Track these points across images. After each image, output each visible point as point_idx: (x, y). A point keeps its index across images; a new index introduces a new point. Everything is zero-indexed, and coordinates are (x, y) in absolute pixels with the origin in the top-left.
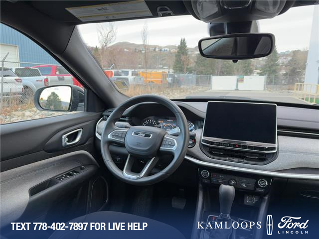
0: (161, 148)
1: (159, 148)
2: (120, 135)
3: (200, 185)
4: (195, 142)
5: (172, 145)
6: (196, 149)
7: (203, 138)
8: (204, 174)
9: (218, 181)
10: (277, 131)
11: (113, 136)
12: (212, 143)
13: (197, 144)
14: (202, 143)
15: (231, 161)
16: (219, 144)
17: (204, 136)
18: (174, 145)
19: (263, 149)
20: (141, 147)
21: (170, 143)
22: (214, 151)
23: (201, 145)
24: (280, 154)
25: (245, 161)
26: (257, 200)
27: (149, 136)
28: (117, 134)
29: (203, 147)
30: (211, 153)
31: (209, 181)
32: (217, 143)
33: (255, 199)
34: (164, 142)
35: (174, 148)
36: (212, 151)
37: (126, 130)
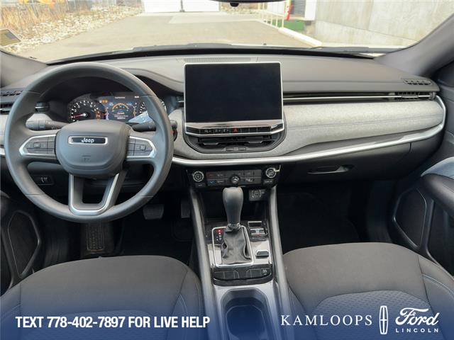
0: (128, 157)
1: (126, 158)
2: (45, 146)
3: (192, 191)
4: (175, 133)
5: (147, 150)
6: (180, 144)
7: (186, 125)
8: (198, 177)
9: (215, 181)
10: (282, 99)
11: (29, 149)
12: (202, 131)
13: (180, 136)
14: (187, 133)
15: (230, 152)
16: (212, 131)
17: (187, 122)
18: (151, 149)
19: (268, 129)
20: (91, 162)
21: (143, 148)
22: (205, 142)
23: (185, 136)
24: (289, 132)
25: (248, 149)
26: (263, 193)
27: (104, 141)
28: (37, 145)
29: (188, 138)
30: (201, 145)
31: (204, 184)
32: (208, 130)
33: (261, 192)
34: (131, 148)
35: (152, 155)
36: (203, 142)
37: (51, 134)
